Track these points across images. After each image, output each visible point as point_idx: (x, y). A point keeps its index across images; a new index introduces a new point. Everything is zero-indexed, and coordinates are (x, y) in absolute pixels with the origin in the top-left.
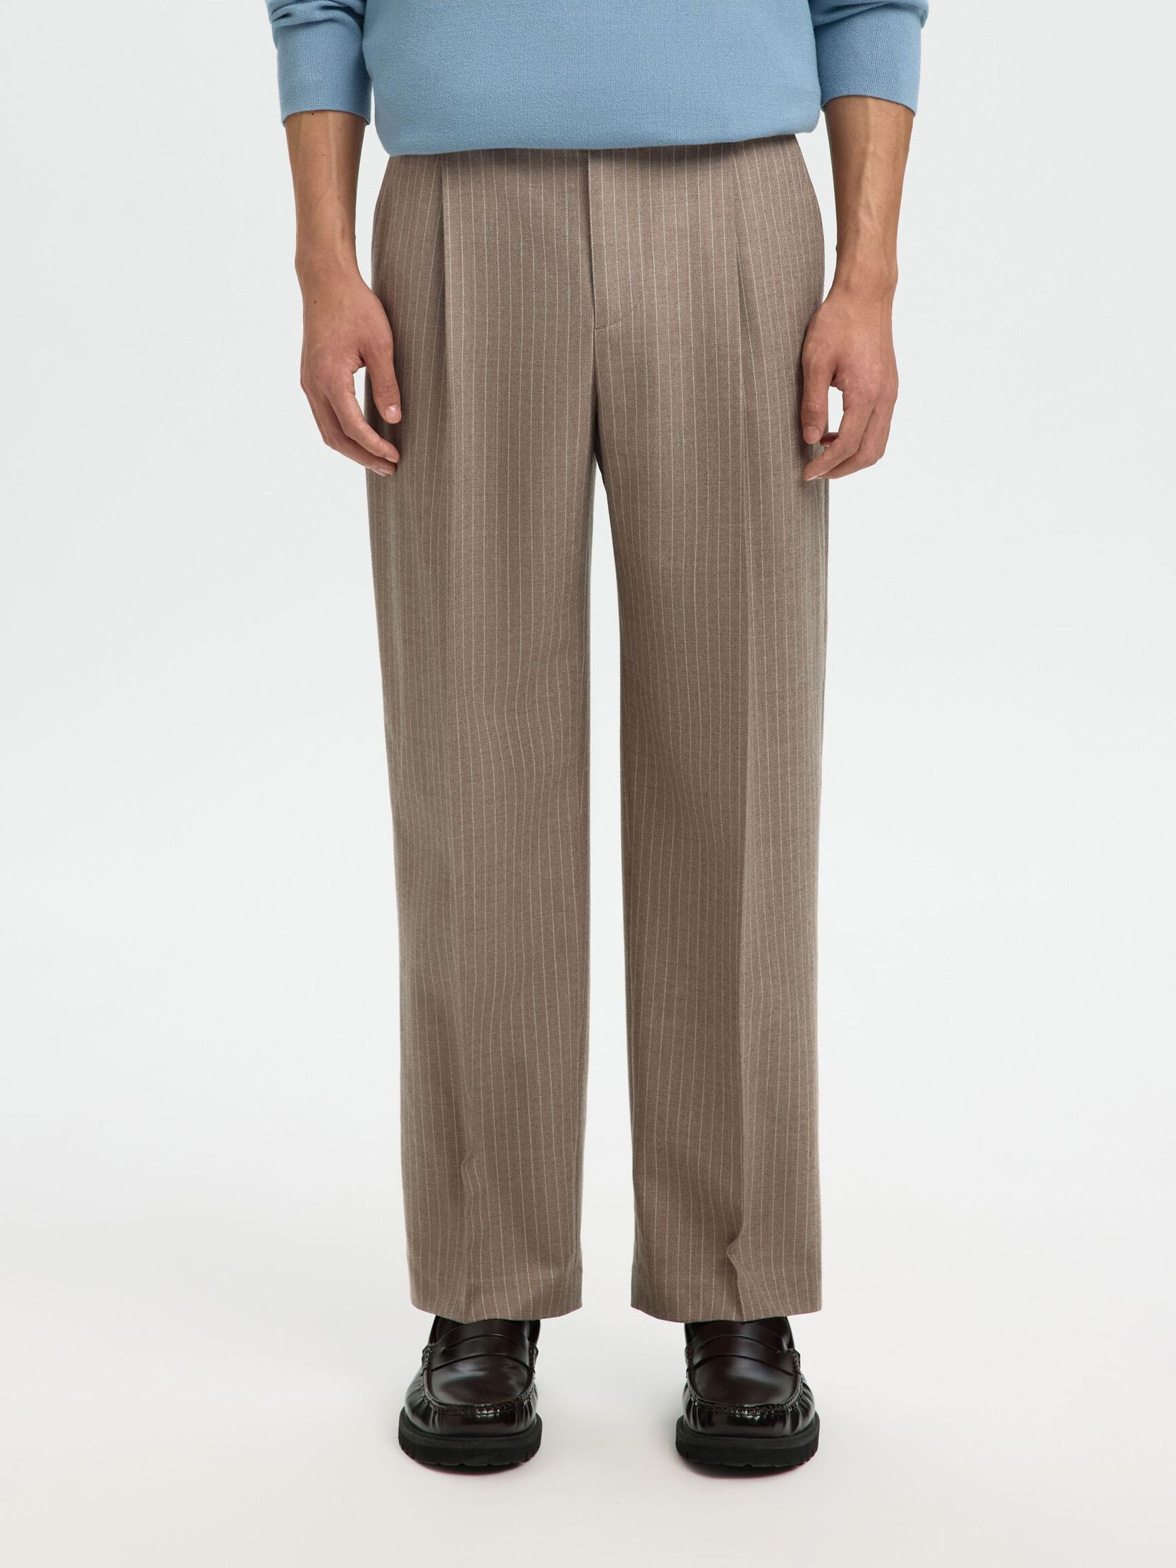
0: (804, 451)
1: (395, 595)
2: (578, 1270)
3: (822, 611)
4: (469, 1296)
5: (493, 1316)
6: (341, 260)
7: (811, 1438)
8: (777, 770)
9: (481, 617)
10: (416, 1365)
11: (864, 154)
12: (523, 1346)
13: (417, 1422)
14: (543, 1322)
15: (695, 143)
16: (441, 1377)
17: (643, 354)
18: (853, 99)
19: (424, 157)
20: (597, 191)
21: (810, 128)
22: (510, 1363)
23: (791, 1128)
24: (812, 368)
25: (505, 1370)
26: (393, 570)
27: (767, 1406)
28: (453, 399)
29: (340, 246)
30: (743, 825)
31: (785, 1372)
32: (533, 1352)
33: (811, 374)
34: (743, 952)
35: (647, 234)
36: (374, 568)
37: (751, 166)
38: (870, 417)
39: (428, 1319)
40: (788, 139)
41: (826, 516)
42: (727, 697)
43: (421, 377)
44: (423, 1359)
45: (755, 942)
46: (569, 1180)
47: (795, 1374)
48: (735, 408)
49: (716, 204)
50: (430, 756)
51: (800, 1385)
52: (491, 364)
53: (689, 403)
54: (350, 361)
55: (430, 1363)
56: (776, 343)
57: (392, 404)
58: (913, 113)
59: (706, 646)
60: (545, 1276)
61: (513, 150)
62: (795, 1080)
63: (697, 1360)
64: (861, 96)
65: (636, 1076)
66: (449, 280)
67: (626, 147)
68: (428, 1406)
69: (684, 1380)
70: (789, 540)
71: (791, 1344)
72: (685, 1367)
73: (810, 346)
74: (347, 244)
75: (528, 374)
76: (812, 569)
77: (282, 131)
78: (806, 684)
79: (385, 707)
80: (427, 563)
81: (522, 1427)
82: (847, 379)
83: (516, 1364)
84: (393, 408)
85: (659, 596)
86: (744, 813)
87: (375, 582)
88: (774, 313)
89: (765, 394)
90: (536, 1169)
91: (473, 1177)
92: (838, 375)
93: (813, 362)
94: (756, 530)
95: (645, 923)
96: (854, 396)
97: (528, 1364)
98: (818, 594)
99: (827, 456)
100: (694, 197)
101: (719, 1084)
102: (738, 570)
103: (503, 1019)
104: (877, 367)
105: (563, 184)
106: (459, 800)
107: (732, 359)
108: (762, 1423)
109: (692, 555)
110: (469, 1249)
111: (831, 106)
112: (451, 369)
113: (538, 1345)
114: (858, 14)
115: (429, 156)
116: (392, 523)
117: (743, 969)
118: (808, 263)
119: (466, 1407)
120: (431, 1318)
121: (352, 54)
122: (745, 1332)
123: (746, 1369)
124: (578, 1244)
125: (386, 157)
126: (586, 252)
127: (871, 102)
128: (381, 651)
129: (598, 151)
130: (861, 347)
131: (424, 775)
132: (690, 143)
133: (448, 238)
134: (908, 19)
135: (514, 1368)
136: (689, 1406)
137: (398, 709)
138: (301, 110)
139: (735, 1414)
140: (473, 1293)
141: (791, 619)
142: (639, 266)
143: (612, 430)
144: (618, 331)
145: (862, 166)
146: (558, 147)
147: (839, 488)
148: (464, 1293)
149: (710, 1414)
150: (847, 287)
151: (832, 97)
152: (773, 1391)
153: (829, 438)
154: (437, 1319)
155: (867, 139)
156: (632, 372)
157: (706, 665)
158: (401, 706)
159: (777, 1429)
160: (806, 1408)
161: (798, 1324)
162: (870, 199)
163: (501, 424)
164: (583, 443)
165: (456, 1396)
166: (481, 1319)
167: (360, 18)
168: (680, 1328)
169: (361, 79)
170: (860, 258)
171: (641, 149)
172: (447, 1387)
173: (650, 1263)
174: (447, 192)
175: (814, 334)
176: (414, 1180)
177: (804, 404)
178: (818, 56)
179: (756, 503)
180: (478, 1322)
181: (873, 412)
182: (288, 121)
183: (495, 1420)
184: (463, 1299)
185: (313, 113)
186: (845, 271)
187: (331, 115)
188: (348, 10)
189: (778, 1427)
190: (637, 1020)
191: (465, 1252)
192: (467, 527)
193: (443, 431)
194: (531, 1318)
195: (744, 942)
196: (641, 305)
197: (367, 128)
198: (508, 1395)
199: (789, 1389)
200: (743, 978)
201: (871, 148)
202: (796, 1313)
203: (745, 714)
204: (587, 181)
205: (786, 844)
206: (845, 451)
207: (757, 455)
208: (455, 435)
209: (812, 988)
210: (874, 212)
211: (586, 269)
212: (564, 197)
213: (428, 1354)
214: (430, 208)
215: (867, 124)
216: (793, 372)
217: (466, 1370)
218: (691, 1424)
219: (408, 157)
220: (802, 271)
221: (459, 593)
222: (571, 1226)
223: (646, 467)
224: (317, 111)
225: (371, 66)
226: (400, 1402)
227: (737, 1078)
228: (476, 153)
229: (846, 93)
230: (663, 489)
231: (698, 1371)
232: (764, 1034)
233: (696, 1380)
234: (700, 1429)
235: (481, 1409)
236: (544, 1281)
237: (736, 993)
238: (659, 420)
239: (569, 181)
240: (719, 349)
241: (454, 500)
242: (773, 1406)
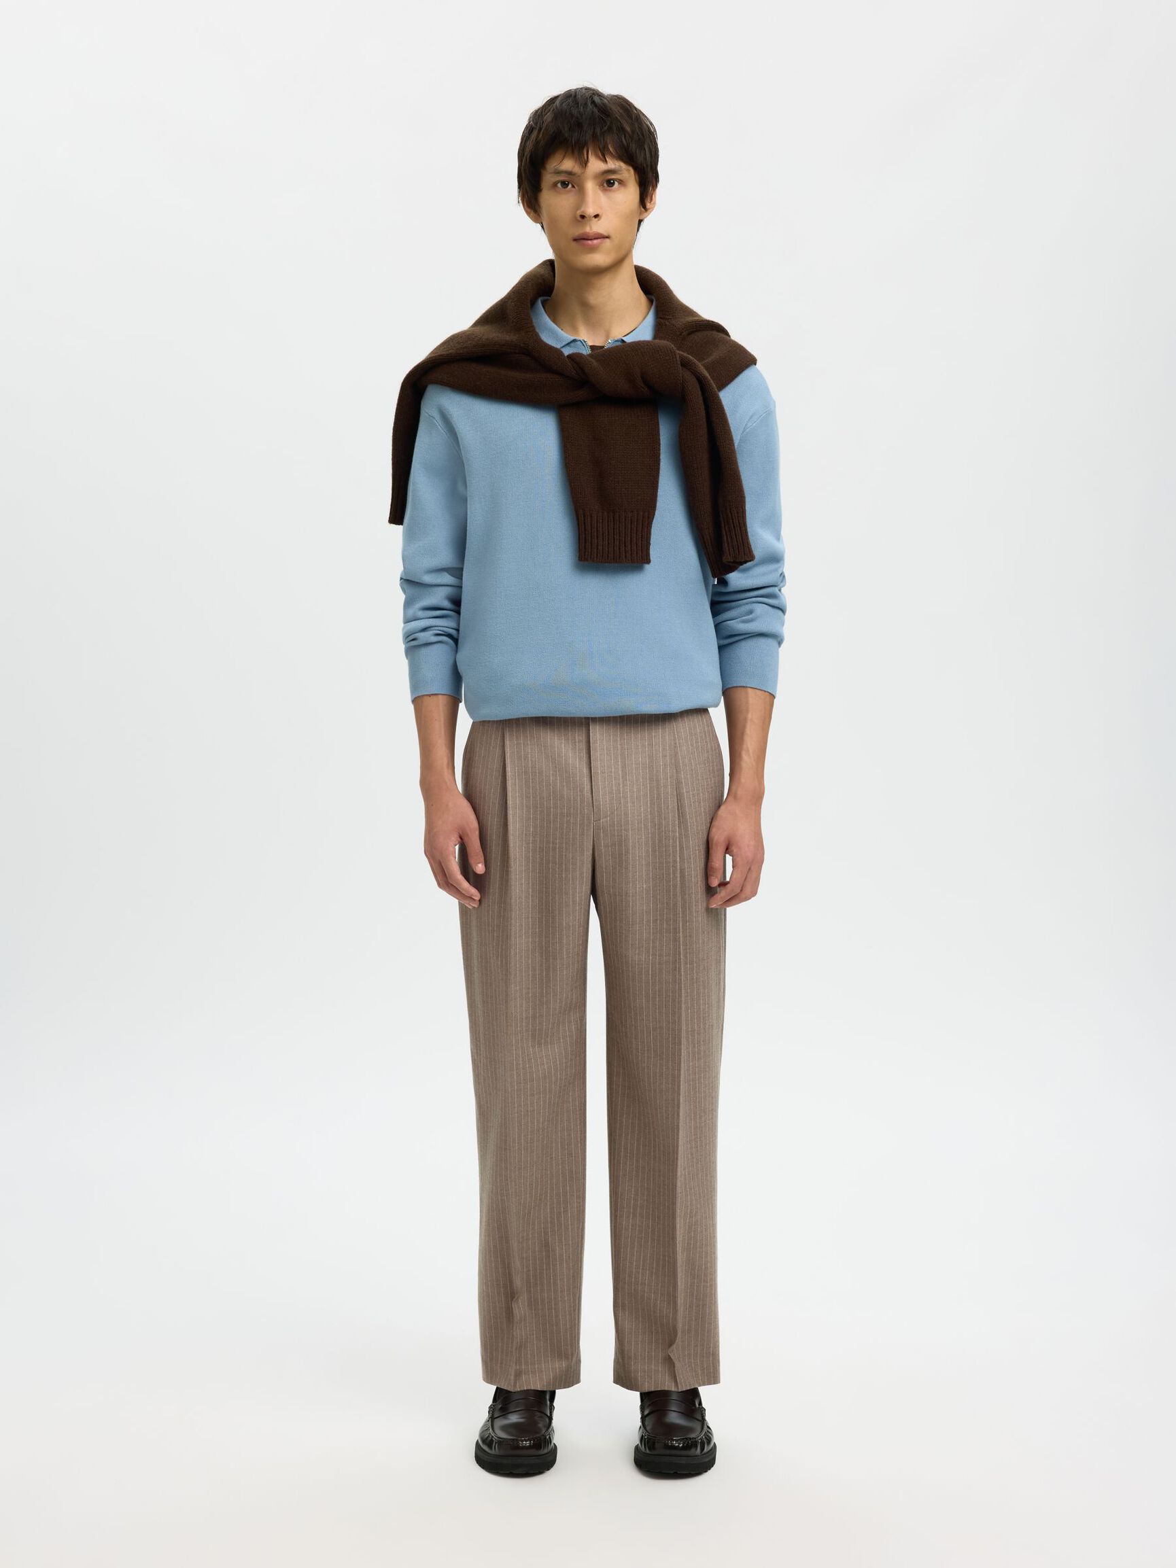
0: (710, 891)
1: (476, 975)
2: (578, 1362)
3: (722, 983)
4: (516, 1376)
5: (529, 1388)
6: (447, 780)
7: (711, 1457)
8: (695, 1075)
9: (529, 988)
10: (484, 1415)
11: (745, 720)
12: (546, 1405)
13: (485, 1448)
14: (557, 1391)
15: (652, 713)
16: (500, 1423)
17: (621, 836)
18: (739, 688)
19: (493, 722)
20: (595, 742)
21: (716, 705)
22: (538, 1413)
23: (704, 1281)
24: (714, 842)
25: (536, 1418)
26: (475, 961)
27: (686, 1438)
28: (512, 862)
29: (446, 773)
30: (679, 1108)
31: (698, 1420)
32: (552, 1408)
33: (714, 846)
34: (678, 1181)
35: (624, 766)
36: (464, 959)
37: (683, 727)
38: (748, 872)
39: (492, 1389)
40: (703, 711)
41: (725, 929)
42: (669, 1034)
43: (495, 850)
44: (489, 1412)
45: (685, 1175)
46: (574, 1310)
47: (703, 1420)
48: (675, 867)
49: (664, 749)
50: (499, 1068)
51: (705, 1427)
52: (534, 841)
53: (648, 865)
54: (453, 838)
55: (493, 1415)
56: (697, 830)
57: (479, 863)
58: (774, 697)
59: (656, 1005)
60: (559, 1365)
61: (546, 718)
62: (707, 1253)
63: (646, 1412)
64: (744, 687)
65: (615, 1251)
66: (510, 794)
67: (612, 716)
68: (492, 1439)
69: (639, 1423)
70: (704, 943)
71: (700, 1403)
72: (640, 1416)
73: (714, 830)
74: (450, 771)
75: (555, 848)
76: (716, 959)
77: (412, 707)
78: (712, 1026)
79: (471, 1040)
80: (497, 957)
81: (546, 1451)
82: (735, 849)
83: (543, 1415)
84: (480, 865)
85: (629, 976)
86: (679, 1100)
87: (464, 968)
88: (696, 812)
89: (690, 858)
90: (555, 1304)
91: (519, 1308)
92: (730, 847)
93: (715, 839)
94: (685, 937)
95: (620, 1163)
96: (738, 859)
97: (549, 1415)
98: (719, 974)
99: (723, 894)
100: (651, 745)
101: (664, 1256)
102: (676, 960)
103: (538, 1218)
104: (752, 843)
105: (575, 737)
106: (514, 1094)
107: (673, 839)
108: (684, 1448)
109: (649, 952)
110: (516, 1349)
111: (727, 693)
112: (511, 845)
113: (555, 1404)
114: (742, 639)
115: (497, 721)
116: (475, 933)
117: (679, 1190)
118: (715, 783)
119: (513, 1440)
120: (494, 1388)
121: (451, 662)
122: (674, 1397)
123: (674, 1417)
124: (579, 1347)
125: (471, 721)
126: (589, 777)
127: (750, 690)
128: (468, 1007)
129: (595, 718)
130: (743, 831)
131: (496, 1080)
132: (649, 713)
133: (508, 769)
134: (771, 642)
135: (541, 1417)
136: (642, 1439)
137: (479, 1041)
138: (422, 694)
139: (668, 1443)
140: (518, 1374)
141: (704, 989)
142: (619, 785)
143: (603, 880)
144: (607, 822)
145: (744, 727)
146: (572, 716)
147: (732, 912)
148: (513, 1373)
149: (654, 1443)
150: (735, 797)
151: (727, 687)
152: (691, 1430)
153: (723, 884)
154: (497, 1388)
155: (747, 711)
156: (615, 846)
157: (656, 1016)
158: (481, 1039)
159: (692, 1452)
160: (709, 1440)
161: (704, 1391)
162: (749, 746)
163: (539, 877)
164: (587, 887)
165: (509, 1433)
166: (522, 1389)
167: (456, 641)
168: (638, 1394)
169: (457, 677)
170: (743, 780)
171: (620, 717)
172: (504, 1428)
173: (623, 1358)
174: (507, 743)
175: (715, 823)
176: (484, 1310)
177: (709, 864)
178: (720, 663)
179: (685, 922)
180: (521, 1391)
181: (750, 869)
182: (415, 701)
183: (530, 1447)
184: (512, 1378)
185: (430, 695)
186: (734, 788)
187: (440, 696)
188: (449, 636)
189: (693, 1450)
190: (616, 1219)
191: (514, 1351)
192: (520, 936)
193: (507, 881)
194: (551, 1389)
195: (679, 1174)
196: (621, 808)
197: (460, 704)
198: (537, 1433)
199: (699, 1429)
200: (679, 1195)
201: (750, 716)
202: (704, 1385)
203: (680, 1044)
204: (589, 736)
205: (700, 1118)
206: (733, 890)
207: (685, 894)
208: (513, 883)
209: (714, 1200)
210: (751, 755)
211: (589, 787)
212: (575, 745)
213: (492, 1409)
214: (498, 751)
215: (747, 703)
216: (704, 846)
217: (514, 1418)
218: (643, 1448)
219: (484, 721)
220: (712, 788)
221: (515, 975)
222: (575, 1337)
223: (622, 901)
224: (432, 695)
225: (461, 669)
226: (475, 1437)
227: (675, 1253)
228: (524, 719)
229: (735, 685)
230: (632, 914)
231: (647, 1419)
232: (690, 1227)
233: (646, 1424)
234: (648, 1451)
235: (522, 1441)
236: (559, 1368)
237: (674, 1204)
238: (631, 874)
239: (579, 736)
240: (665, 833)
241: (513, 921)
242: (690, 1439)
